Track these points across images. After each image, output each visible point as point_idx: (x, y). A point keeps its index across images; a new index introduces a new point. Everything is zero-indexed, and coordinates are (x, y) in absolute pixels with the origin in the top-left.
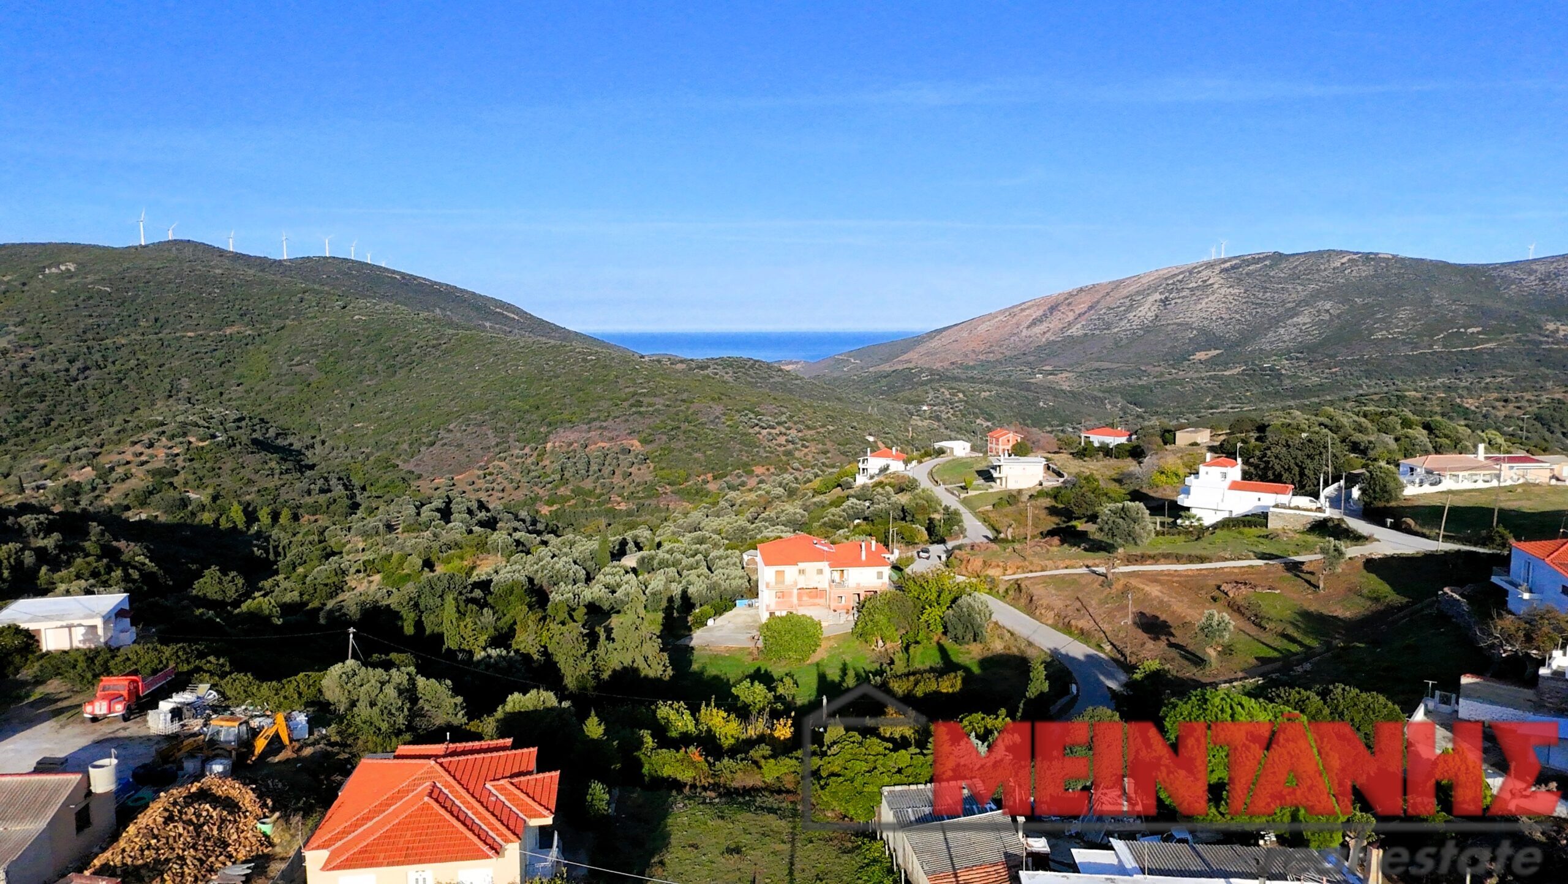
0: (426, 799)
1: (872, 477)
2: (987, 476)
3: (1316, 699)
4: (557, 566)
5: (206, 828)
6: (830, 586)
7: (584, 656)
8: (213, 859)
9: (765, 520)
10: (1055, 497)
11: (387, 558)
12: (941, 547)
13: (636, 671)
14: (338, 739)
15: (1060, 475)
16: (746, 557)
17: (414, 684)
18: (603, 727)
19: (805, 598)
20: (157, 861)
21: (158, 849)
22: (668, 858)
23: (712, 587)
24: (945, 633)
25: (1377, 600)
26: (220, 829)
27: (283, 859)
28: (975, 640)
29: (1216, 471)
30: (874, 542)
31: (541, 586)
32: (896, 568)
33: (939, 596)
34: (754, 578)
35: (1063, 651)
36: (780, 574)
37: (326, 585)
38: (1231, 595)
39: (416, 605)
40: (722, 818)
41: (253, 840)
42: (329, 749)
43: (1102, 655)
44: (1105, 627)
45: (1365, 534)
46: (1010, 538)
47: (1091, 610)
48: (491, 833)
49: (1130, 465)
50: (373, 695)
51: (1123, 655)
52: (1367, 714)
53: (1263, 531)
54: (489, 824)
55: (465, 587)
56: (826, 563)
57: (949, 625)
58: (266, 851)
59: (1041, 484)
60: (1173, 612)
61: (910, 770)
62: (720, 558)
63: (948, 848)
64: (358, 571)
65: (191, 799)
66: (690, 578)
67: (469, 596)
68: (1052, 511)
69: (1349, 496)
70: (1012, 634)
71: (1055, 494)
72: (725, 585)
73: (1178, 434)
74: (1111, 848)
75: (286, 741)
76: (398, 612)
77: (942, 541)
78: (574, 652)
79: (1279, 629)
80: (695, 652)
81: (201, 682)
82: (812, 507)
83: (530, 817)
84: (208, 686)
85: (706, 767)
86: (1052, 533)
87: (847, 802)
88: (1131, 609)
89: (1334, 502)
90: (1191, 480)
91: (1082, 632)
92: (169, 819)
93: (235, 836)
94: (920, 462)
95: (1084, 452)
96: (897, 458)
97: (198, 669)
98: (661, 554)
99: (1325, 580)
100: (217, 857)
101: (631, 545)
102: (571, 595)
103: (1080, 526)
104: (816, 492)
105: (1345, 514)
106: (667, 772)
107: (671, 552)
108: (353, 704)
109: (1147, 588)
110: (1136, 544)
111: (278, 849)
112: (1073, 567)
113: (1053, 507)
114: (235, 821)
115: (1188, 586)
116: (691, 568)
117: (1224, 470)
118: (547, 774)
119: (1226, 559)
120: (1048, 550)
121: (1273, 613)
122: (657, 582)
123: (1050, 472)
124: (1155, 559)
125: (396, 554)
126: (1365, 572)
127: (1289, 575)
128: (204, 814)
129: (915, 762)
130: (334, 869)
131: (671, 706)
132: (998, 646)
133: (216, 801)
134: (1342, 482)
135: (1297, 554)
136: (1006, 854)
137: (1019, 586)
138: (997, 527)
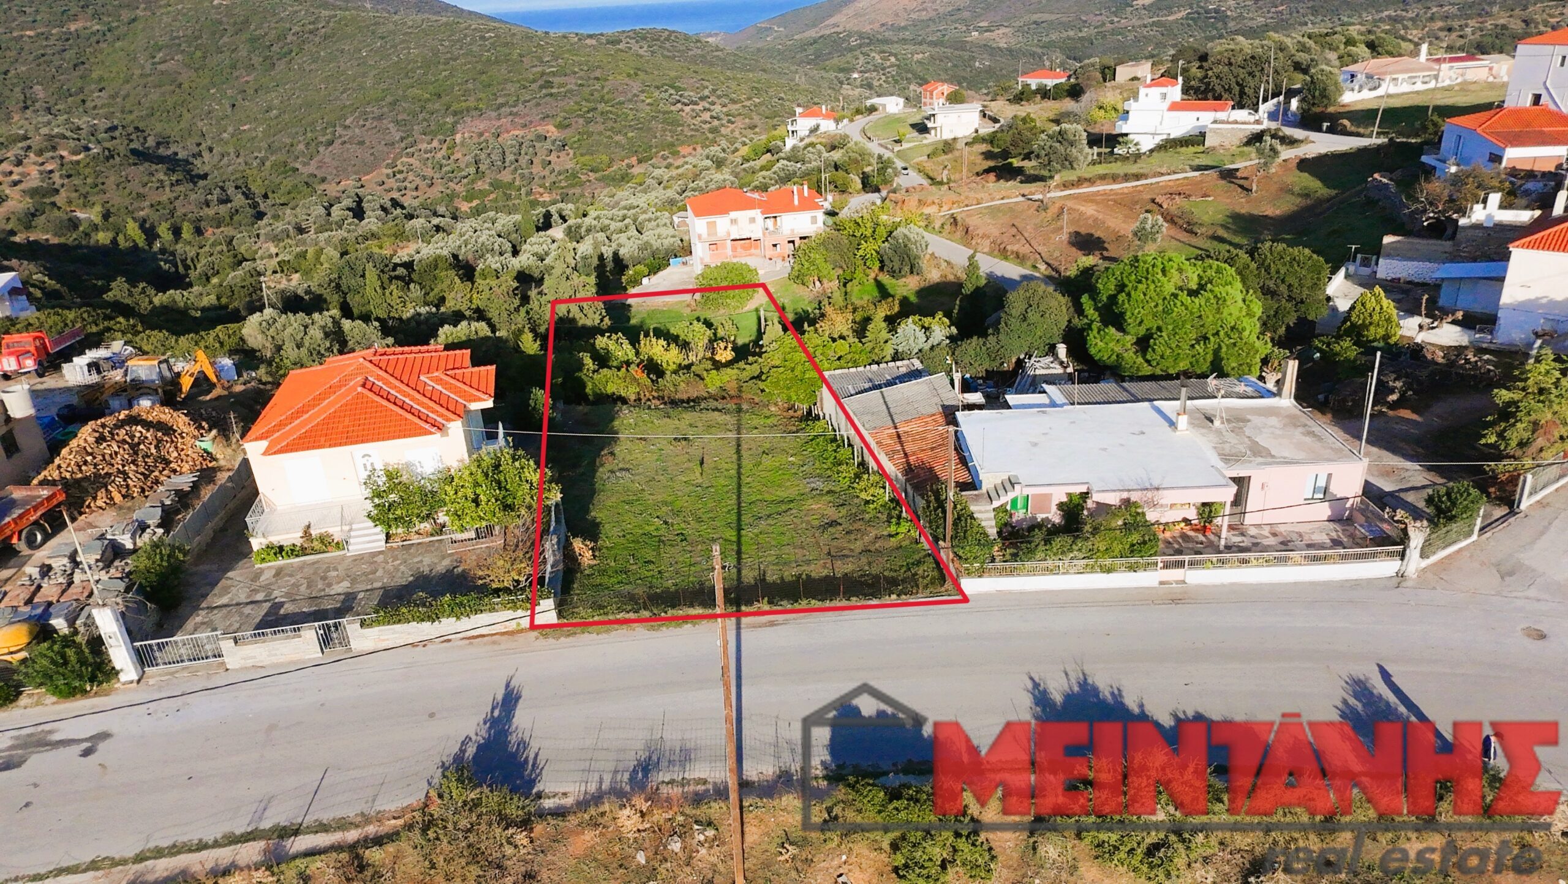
0: (360, 389)
1: (802, 140)
2: (922, 128)
3: (1244, 257)
4: (480, 240)
5: (142, 447)
6: (764, 234)
7: (517, 310)
8: (157, 473)
9: (694, 190)
10: (991, 142)
11: (303, 255)
12: (877, 194)
13: (574, 320)
14: (270, 379)
15: (995, 120)
16: (676, 219)
17: (340, 328)
18: (538, 342)
19: (739, 250)
20: (97, 475)
21: (95, 465)
22: (617, 450)
23: (642, 248)
24: (881, 269)
25: (1307, 196)
26: (157, 447)
27: (229, 470)
28: (912, 272)
29: (1156, 91)
30: (806, 187)
31: (467, 262)
32: (832, 214)
33: (874, 232)
34: (685, 238)
35: (999, 274)
36: (712, 226)
37: (243, 287)
38: (1165, 206)
39: (338, 286)
40: (669, 417)
41: (195, 456)
42: (262, 387)
43: (1037, 275)
44: (1040, 249)
45: (1301, 138)
46: (945, 180)
47: (1026, 235)
48: (431, 415)
49: (1068, 104)
50: (298, 338)
51: (1057, 272)
52: (1292, 267)
53: (1201, 149)
54: (428, 408)
55: (387, 266)
56: (759, 211)
57: (885, 258)
58: (210, 465)
59: (977, 131)
60: (1108, 228)
61: (849, 356)
62: (649, 220)
63: (888, 409)
64: (275, 272)
65: (121, 424)
66: (620, 241)
67: (393, 274)
68: (988, 155)
69: (1287, 109)
70: (948, 263)
71: (991, 139)
72: (656, 244)
73: (1119, 69)
74: (1044, 392)
75: (214, 379)
76: (321, 295)
77: (877, 190)
78: (506, 306)
79: (1210, 233)
80: (633, 310)
81: (114, 340)
82: (742, 174)
83: (470, 401)
84: (122, 342)
85: (648, 382)
86: (988, 171)
87: (789, 389)
88: (1067, 230)
89: (1273, 116)
90: (1132, 106)
91: (1017, 255)
92: (100, 439)
93: (175, 454)
94: (852, 121)
95: (1020, 98)
96: (827, 117)
97: (108, 329)
98: (588, 221)
99: (1259, 182)
100: (161, 472)
101: (556, 217)
102: (499, 265)
103: (1016, 162)
104: (746, 160)
105: (1282, 125)
106: (611, 389)
107: (597, 218)
108: (279, 348)
109: (1082, 208)
110: (1072, 168)
111: (222, 463)
112: (1008, 198)
113: (989, 151)
114: (172, 441)
115: (1126, 203)
116: (621, 231)
117: (1163, 90)
118: (482, 368)
119: (1162, 174)
120: (983, 187)
121: (1206, 219)
122: (586, 247)
123: (987, 120)
124: (1091, 181)
125: (311, 252)
126: (1298, 172)
127: (1224, 182)
128: (138, 435)
129: (853, 349)
130: (275, 453)
131: (609, 337)
132: (934, 276)
133: (147, 425)
134: (1282, 98)
135: (1233, 162)
136: (943, 406)
137: (955, 219)
138: (931, 174)
